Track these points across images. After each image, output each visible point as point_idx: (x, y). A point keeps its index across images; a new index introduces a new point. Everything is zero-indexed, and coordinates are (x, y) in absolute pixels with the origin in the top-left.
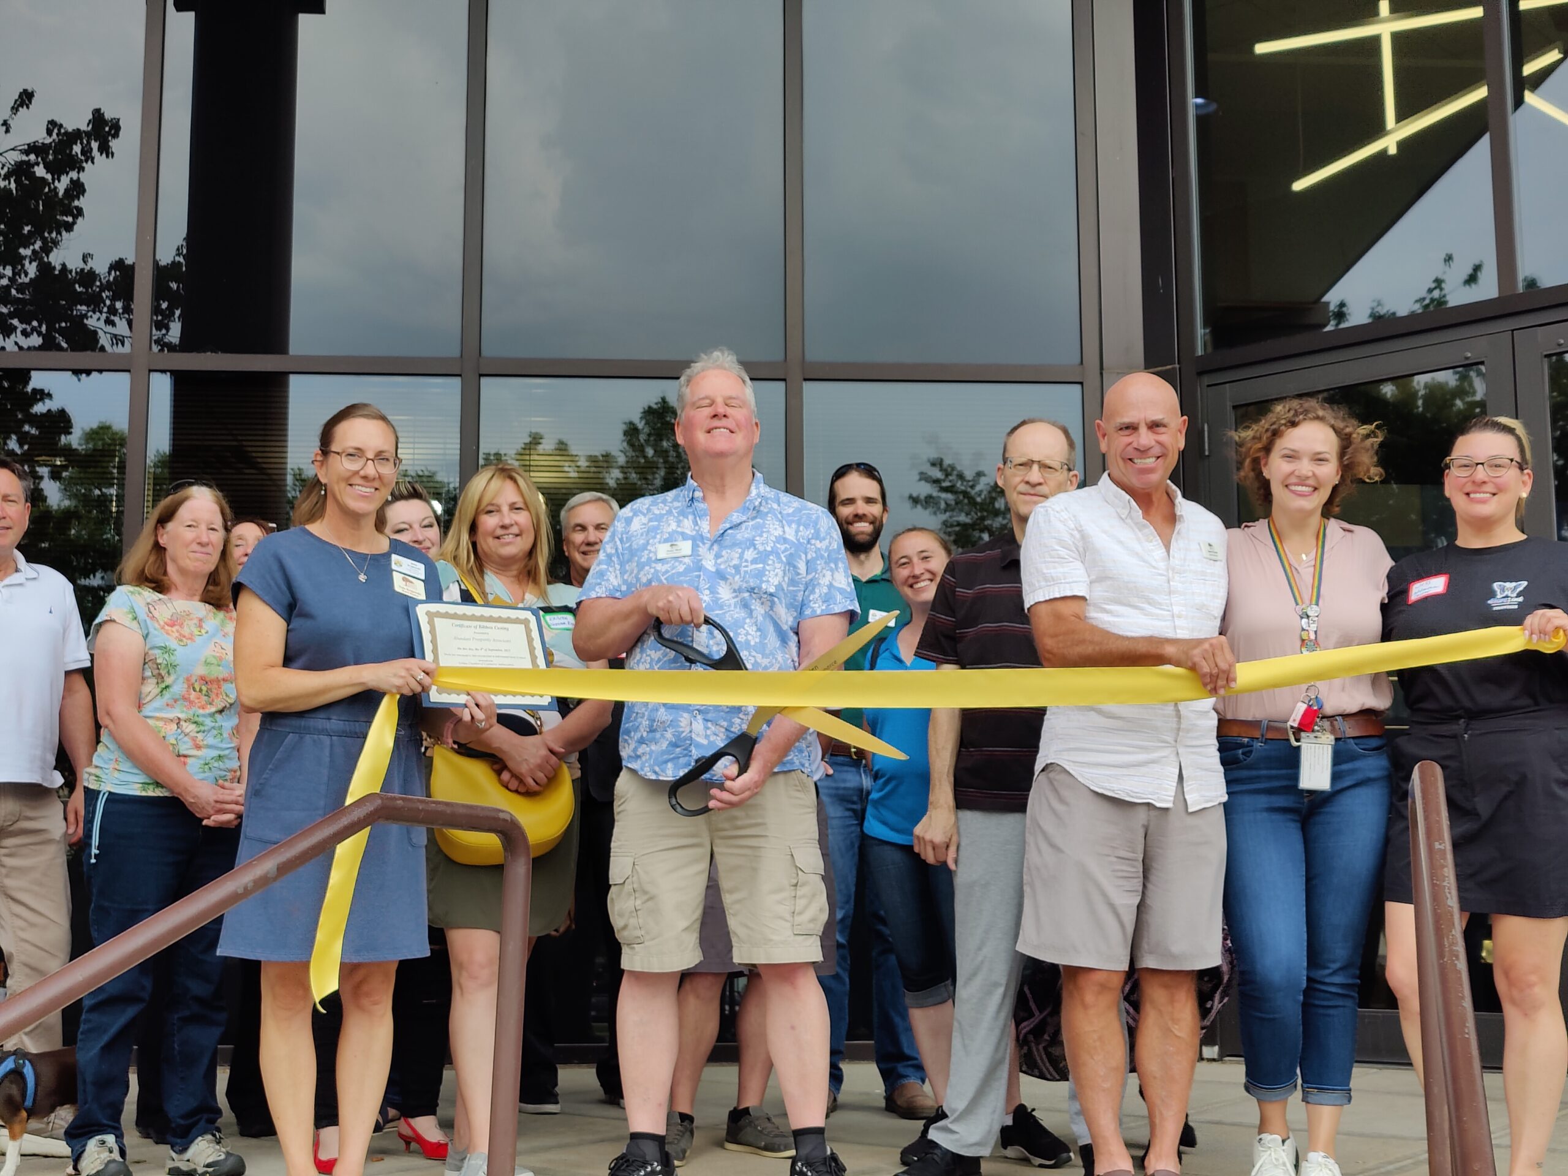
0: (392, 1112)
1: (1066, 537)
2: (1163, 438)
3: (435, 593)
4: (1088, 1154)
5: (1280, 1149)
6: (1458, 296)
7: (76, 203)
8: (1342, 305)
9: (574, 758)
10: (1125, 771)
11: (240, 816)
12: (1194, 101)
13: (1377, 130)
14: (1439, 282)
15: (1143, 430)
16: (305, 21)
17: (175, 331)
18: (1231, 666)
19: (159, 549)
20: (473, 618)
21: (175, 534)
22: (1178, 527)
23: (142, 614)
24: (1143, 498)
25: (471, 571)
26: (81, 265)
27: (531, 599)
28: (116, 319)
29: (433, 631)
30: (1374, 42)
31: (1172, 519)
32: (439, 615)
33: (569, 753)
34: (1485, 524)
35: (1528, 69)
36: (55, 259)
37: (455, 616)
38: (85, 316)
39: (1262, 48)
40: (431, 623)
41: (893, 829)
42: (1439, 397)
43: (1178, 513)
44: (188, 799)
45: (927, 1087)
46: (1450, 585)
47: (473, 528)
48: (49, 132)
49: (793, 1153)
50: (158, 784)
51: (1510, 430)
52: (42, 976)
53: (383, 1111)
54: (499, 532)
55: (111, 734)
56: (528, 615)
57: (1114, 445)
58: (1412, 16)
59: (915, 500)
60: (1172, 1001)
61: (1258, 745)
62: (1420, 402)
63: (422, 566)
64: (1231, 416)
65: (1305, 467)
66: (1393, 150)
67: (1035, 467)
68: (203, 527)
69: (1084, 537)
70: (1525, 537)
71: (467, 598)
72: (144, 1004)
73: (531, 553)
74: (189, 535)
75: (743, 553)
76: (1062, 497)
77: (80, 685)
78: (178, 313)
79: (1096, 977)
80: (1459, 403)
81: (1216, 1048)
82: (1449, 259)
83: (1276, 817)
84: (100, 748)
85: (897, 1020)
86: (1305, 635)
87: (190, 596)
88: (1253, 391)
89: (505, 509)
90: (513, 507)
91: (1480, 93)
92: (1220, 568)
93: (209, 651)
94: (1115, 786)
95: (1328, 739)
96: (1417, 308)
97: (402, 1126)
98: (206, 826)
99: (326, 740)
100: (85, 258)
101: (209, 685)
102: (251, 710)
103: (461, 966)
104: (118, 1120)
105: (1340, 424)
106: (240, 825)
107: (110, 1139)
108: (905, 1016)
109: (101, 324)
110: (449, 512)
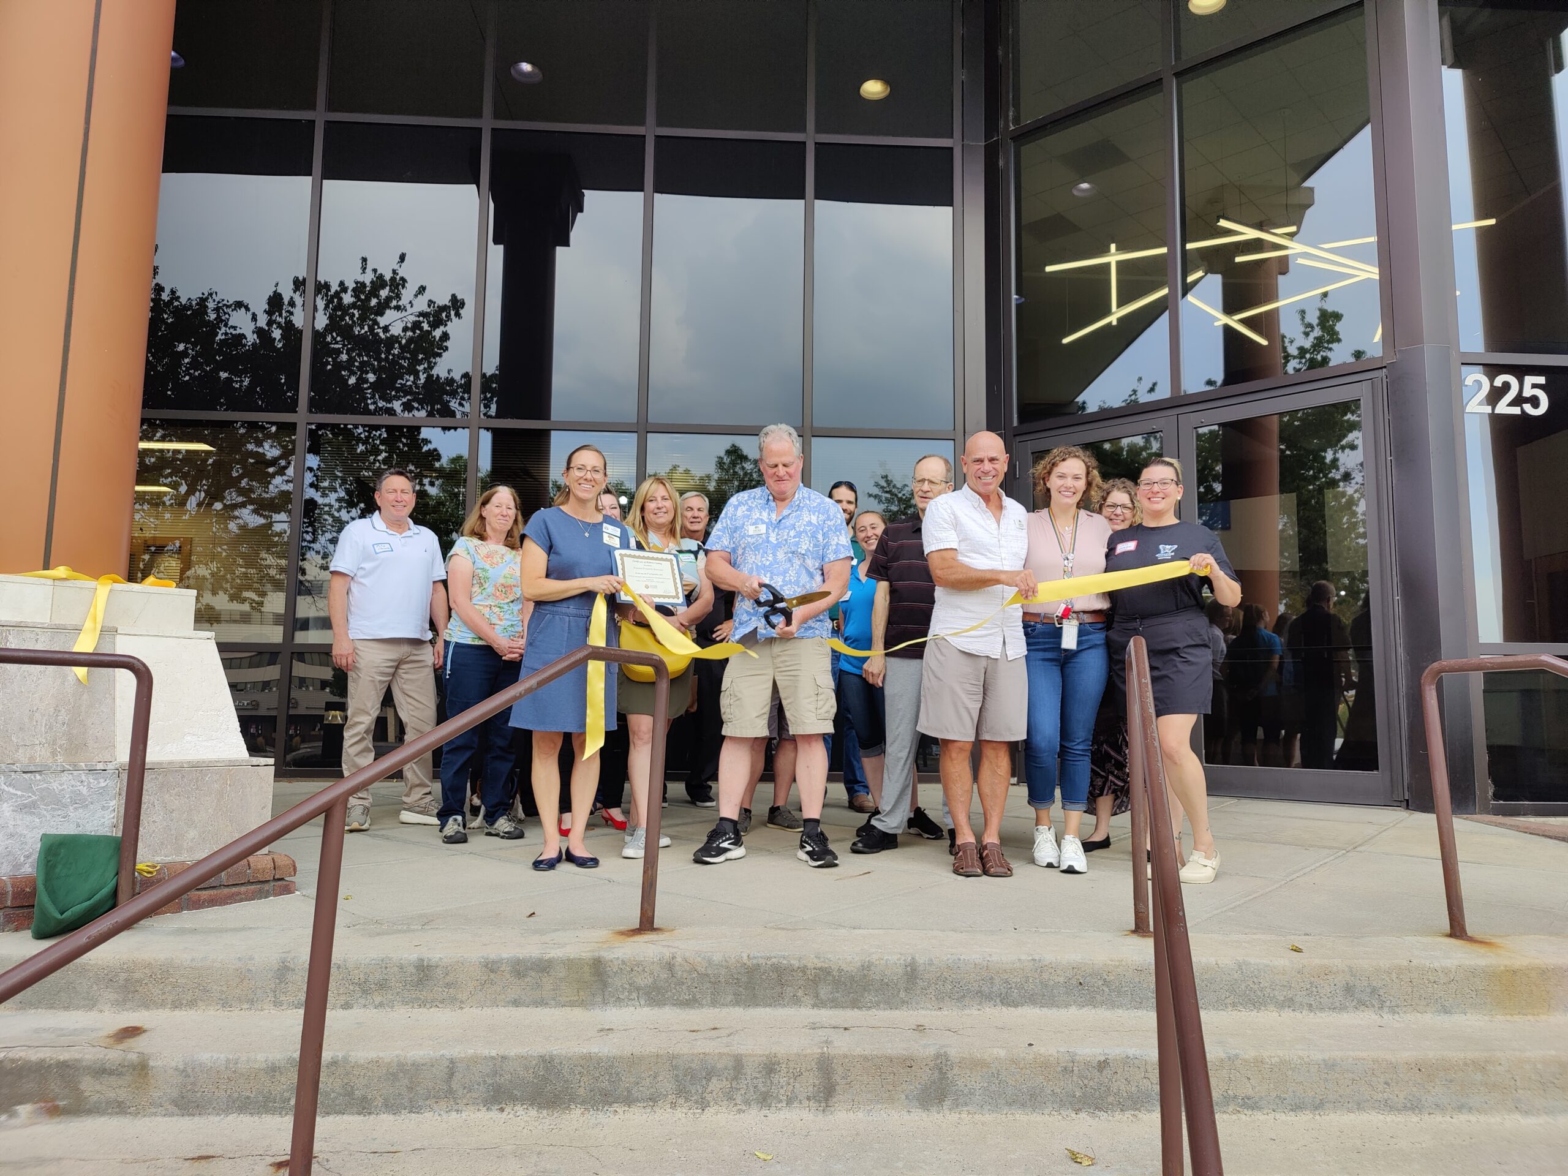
0: (598, 805)
1: (947, 517)
2: (996, 466)
3: (625, 545)
4: (952, 833)
5: (1048, 833)
6: (1144, 398)
7: (445, 344)
8: (1084, 403)
9: (693, 627)
10: (975, 639)
11: (522, 655)
12: (1015, 297)
13: (1108, 312)
14: (1135, 392)
15: (986, 462)
16: (560, 251)
17: (493, 409)
18: (1035, 585)
19: (482, 518)
20: (644, 558)
21: (490, 511)
22: (1004, 512)
23: (472, 551)
24: (986, 498)
25: (641, 532)
26: (447, 375)
27: (673, 546)
28: (464, 403)
29: (623, 564)
30: (1107, 266)
31: (1001, 507)
32: (626, 555)
33: (691, 625)
34: (1158, 514)
35: (1190, 279)
36: (434, 372)
37: (634, 557)
38: (449, 401)
39: (1049, 269)
40: (622, 559)
41: (854, 666)
42: (1134, 451)
43: (1004, 505)
44: (495, 646)
45: (870, 796)
46: (1138, 546)
47: (643, 509)
48: (429, 306)
49: (802, 829)
50: (480, 639)
51: (1171, 465)
52: (422, 735)
53: (594, 805)
54: (656, 511)
55: (456, 613)
56: (672, 557)
57: (971, 469)
58: (1129, 252)
59: (870, 495)
60: (997, 757)
61: (1039, 626)
62: (1125, 453)
63: (619, 530)
64: (1030, 458)
65: (1070, 482)
66: (1115, 323)
67: (926, 482)
68: (504, 507)
69: (956, 518)
70: (1178, 521)
71: (640, 546)
72: (473, 751)
73: (673, 521)
74: (497, 511)
75: (788, 533)
76: (944, 495)
77: (441, 587)
78: (495, 399)
79: (956, 744)
80: (1144, 453)
81: (1016, 779)
82: (1140, 379)
83: (1047, 663)
84: (451, 619)
85: (855, 763)
86: (1066, 569)
87: (498, 543)
88: (1041, 446)
89: (659, 499)
90: (664, 498)
91: (1165, 291)
92: (1024, 533)
93: (506, 571)
94: (971, 647)
95: (1075, 623)
96: (1123, 404)
97: (604, 812)
98: (505, 661)
99: (567, 619)
100: (449, 371)
101: (507, 588)
102: (529, 600)
103: (634, 733)
104: (462, 808)
105: (1087, 460)
106: (521, 660)
107: (459, 818)
108: (859, 761)
109: (457, 405)
110: (630, 503)
